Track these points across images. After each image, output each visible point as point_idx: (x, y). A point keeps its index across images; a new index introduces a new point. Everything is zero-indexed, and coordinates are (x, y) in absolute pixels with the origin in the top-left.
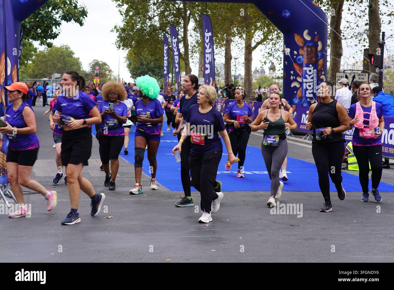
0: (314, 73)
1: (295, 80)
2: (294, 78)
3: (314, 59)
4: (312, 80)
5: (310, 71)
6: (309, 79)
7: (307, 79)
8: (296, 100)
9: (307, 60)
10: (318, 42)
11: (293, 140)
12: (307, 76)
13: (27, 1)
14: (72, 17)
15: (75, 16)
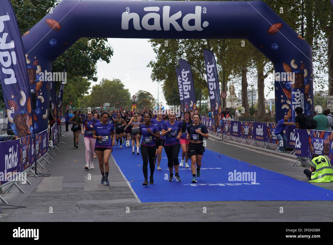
0: (301, 97)
1: (285, 103)
2: (284, 101)
3: (301, 84)
4: (300, 103)
5: (298, 95)
6: (297, 102)
7: (295, 101)
9: (295, 86)
10: (304, 69)
11: (281, 155)
12: (295, 99)
13: (56, 44)
14: (100, 56)
15: (102, 55)
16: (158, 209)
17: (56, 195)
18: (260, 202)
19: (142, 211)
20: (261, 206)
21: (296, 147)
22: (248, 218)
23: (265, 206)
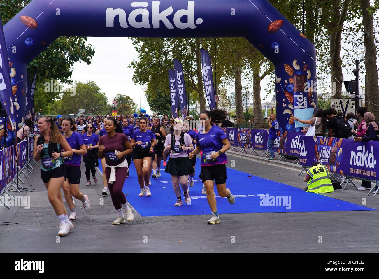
0: (305, 100)
1: (287, 108)
2: (286, 105)
4: (303, 107)
5: (300, 98)
6: (300, 106)
7: (298, 106)
8: (288, 126)
9: (297, 89)
10: (306, 71)
11: (283, 165)
12: (298, 103)
13: (32, 44)
14: (80, 56)
15: (81, 55)
16: (162, 223)
17: (47, 211)
18: (268, 214)
19: (145, 225)
20: (271, 218)
21: (301, 155)
22: (258, 230)
23: (274, 218)
